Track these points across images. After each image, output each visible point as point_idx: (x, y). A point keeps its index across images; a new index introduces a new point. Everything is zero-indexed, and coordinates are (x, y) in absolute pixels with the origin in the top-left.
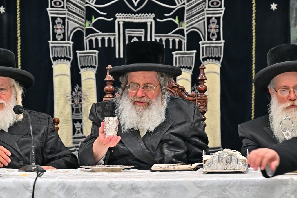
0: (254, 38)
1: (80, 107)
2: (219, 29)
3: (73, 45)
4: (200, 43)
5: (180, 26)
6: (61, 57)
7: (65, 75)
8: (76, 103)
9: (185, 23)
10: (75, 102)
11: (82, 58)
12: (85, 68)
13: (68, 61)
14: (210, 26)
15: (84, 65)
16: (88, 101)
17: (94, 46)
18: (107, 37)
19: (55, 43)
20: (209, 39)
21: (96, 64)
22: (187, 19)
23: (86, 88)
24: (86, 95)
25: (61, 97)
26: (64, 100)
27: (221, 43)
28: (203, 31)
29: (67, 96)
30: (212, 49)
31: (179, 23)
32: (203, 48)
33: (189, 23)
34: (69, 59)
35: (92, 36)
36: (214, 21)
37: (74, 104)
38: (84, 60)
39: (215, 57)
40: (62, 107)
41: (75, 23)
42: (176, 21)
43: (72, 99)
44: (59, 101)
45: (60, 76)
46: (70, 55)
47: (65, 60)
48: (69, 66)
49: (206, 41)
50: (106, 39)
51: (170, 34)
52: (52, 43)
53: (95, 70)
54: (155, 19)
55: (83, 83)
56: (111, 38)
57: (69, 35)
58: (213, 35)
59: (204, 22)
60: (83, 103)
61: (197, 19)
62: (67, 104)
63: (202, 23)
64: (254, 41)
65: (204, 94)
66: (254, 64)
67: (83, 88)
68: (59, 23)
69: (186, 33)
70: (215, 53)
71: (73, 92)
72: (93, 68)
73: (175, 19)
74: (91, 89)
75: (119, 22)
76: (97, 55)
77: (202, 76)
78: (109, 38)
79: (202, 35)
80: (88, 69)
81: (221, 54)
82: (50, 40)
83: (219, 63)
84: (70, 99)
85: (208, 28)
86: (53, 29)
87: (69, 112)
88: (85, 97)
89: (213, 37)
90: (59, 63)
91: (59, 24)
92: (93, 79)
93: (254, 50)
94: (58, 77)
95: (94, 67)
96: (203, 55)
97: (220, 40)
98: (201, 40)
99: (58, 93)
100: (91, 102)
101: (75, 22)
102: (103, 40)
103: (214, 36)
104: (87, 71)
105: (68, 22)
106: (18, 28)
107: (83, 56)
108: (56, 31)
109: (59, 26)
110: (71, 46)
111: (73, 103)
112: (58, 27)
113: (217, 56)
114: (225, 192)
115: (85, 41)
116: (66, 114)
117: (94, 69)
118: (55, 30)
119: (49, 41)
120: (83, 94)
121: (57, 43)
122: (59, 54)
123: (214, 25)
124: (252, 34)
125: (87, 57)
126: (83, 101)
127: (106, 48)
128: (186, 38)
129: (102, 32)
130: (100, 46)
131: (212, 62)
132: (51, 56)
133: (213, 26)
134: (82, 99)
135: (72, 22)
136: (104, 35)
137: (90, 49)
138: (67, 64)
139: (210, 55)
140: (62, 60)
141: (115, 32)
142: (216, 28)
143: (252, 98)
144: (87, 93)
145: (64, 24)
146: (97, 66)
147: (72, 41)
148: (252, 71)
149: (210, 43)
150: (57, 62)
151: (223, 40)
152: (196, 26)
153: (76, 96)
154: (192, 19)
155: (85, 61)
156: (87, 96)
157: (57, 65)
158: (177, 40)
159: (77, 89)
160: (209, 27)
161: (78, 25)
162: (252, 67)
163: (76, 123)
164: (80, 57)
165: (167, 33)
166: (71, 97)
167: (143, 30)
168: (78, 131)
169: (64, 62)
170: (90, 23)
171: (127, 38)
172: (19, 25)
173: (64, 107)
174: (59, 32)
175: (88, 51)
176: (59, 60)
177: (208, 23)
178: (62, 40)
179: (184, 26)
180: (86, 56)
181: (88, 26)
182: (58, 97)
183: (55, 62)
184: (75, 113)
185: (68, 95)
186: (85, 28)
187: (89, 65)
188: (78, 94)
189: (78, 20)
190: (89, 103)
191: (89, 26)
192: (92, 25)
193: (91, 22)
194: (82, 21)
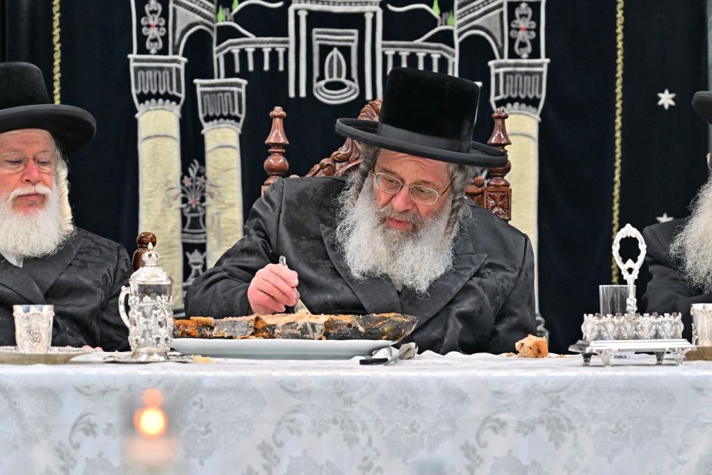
0: (620, 53)
1: (201, 214)
2: (537, 30)
3: (187, 65)
4: (491, 63)
5: (443, 22)
6: (158, 92)
7: (166, 136)
8: (191, 205)
9: (456, 17)
10: (190, 202)
11: (208, 96)
12: (215, 121)
13: (174, 103)
14: (514, 24)
15: (211, 114)
16: (220, 199)
17: (237, 70)
18: (268, 47)
19: (143, 61)
20: (512, 55)
21: (240, 112)
22: (460, 6)
23: (215, 168)
24: (217, 187)
25: (156, 188)
26: (163, 196)
27: (541, 65)
28: (498, 35)
29: (172, 189)
30: (518, 79)
31: (441, 15)
32: (497, 75)
33: (465, 15)
34: (177, 100)
35: (232, 44)
36: (526, 13)
37: (187, 207)
38: (213, 102)
39: (527, 97)
40: (159, 213)
41: (191, 14)
42: (435, 11)
43: (182, 195)
44: (150, 199)
45: (154, 140)
46: (179, 90)
47: (168, 101)
48: (176, 115)
49: (506, 60)
50: (267, 51)
51: (418, 42)
52: (136, 60)
53: (238, 127)
54: (382, 5)
55: (209, 158)
56: (277, 49)
57: (176, 42)
58: (523, 45)
59: (502, 14)
60: (208, 206)
61: (484, 6)
62: (170, 206)
63: (495, 15)
64: (620, 60)
65: (504, 180)
66: (620, 115)
67: (210, 170)
68: (153, 12)
69: (457, 41)
70: (527, 89)
71: (186, 177)
72: (233, 121)
73: (431, 6)
74: (229, 172)
75: (296, 11)
76: (243, 90)
77: (499, 136)
78: (273, 49)
79: (497, 45)
80: (222, 123)
81: (540, 92)
82: (132, 53)
83: (536, 114)
84: (177, 195)
85: (510, 29)
86: (139, 27)
87: (175, 227)
88: (213, 190)
89: (522, 50)
90: (152, 108)
91: (154, 15)
92: (234, 148)
93: (619, 82)
94: (150, 140)
95: (237, 119)
96: (497, 94)
97: (538, 57)
98: (494, 58)
99: (150, 181)
100: (227, 201)
101: (192, 10)
102: (258, 54)
103: (525, 49)
104: (219, 128)
105: (174, 10)
106: (54, 22)
107: (210, 93)
108: (147, 32)
109: (154, 19)
110: (182, 67)
111: (185, 205)
112: (151, 22)
113: (531, 96)
114: (558, 406)
115: (215, 57)
116: (168, 231)
117: (237, 124)
118: (144, 30)
119: (130, 56)
120: (208, 183)
121: (149, 61)
122: (154, 88)
123: (525, 21)
124: (616, 44)
125: (221, 94)
126: (208, 200)
127: (267, 72)
128: (457, 51)
129: (257, 35)
130: (251, 68)
131: (519, 109)
132: (134, 92)
133: (523, 23)
134: (206, 194)
135: (186, 11)
136: (262, 43)
137: (227, 76)
138: (171, 111)
139: (514, 92)
140: (161, 101)
141: (286, 35)
142: (529, 30)
143: (613, 197)
144: (219, 182)
145: (165, 14)
146: (243, 117)
147: (184, 55)
148: (614, 132)
149: (516, 65)
150: (149, 106)
151: (547, 57)
152: (482, 24)
153: (192, 187)
154: (473, 8)
155: (216, 104)
156: (219, 189)
157: (148, 113)
158: (435, 56)
159: (196, 170)
160: (513, 26)
161: (199, 18)
162: (614, 124)
163: (191, 252)
164: (203, 93)
165: (412, 40)
166: (178, 190)
167: (355, 31)
168: (197, 271)
169: (165, 107)
170: (228, 14)
171: (316, 50)
172: (57, 16)
173: (163, 213)
174: (153, 34)
175: (223, 80)
176: (153, 100)
177: (512, 17)
178: (159, 52)
179: (454, 23)
180: (216, 92)
181: (223, 21)
182: (149, 189)
183: (142, 104)
184: (190, 228)
185: (174, 186)
186: (215, 25)
187: (225, 113)
188: (198, 183)
189: (199, 5)
190: (223, 206)
191: (227, 20)
192: (232, 18)
193: (231, 11)
194: (208, 8)
